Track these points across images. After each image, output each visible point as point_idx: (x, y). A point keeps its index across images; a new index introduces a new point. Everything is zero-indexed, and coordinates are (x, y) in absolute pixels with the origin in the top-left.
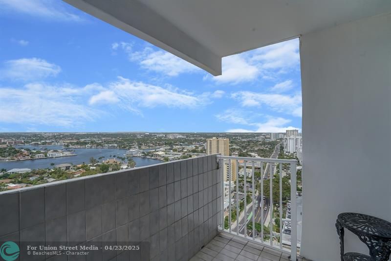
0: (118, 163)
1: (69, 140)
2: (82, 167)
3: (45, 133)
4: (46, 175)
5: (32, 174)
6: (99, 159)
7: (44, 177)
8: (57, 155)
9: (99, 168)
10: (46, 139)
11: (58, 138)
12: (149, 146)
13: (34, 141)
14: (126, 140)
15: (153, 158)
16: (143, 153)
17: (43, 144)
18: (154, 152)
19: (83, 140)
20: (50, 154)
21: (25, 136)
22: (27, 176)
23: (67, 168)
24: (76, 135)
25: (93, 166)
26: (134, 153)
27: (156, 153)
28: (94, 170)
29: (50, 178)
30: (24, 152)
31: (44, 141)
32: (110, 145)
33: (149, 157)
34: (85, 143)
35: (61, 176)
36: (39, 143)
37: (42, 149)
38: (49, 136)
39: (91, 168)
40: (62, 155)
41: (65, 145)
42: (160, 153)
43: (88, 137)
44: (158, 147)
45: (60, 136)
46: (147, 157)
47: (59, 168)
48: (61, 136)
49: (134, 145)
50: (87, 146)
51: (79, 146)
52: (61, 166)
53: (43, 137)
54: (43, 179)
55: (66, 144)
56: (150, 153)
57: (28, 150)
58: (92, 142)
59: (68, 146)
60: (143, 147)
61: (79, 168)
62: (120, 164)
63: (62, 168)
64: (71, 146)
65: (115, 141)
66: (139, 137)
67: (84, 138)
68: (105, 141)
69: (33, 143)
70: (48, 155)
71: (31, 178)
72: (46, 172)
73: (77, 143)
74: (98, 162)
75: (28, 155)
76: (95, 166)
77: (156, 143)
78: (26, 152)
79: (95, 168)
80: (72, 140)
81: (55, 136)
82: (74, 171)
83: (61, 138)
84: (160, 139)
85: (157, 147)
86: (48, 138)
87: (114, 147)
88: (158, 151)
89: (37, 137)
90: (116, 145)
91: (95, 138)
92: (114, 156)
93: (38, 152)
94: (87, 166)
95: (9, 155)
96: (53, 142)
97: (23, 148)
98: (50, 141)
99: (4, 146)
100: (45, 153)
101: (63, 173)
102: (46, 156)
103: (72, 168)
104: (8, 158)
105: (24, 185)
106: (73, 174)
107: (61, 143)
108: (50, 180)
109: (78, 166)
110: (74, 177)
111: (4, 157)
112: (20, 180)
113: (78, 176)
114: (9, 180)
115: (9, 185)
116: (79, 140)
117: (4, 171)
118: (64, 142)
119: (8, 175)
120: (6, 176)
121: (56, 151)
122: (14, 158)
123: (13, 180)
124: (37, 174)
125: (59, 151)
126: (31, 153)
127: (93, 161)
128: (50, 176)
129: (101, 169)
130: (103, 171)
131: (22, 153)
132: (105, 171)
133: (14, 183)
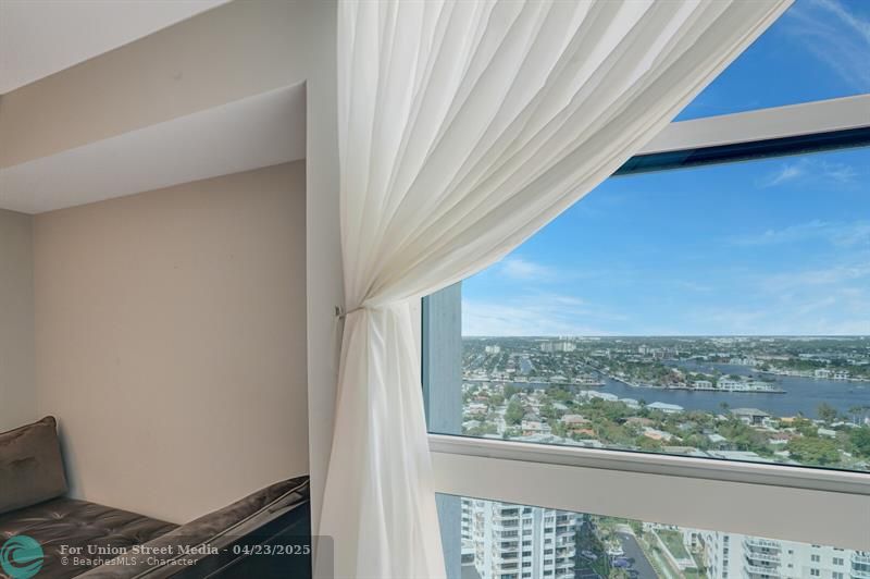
1: (770, 354)
2: (794, 425)
5: (684, 417)
7: (703, 428)
8: (736, 386)
10: (718, 350)
11: (744, 349)
13: (695, 352)
17: (715, 359)
19: (809, 356)
20: (724, 382)
21: (683, 344)
22: (675, 419)
23: (757, 419)
24: (791, 342)
28: (828, 436)
30: (676, 374)
31: (713, 355)
34: (814, 365)
35: (737, 435)
36: (705, 358)
38: (726, 344)
39: (821, 430)
40: (748, 388)
41: (758, 367)
43: (823, 350)
45: (748, 343)
47: (739, 416)
48: (753, 345)
50: (817, 372)
51: (795, 373)
53: (714, 346)
54: (701, 432)
55: (762, 363)
58: (837, 364)
59: (765, 368)
61: (785, 425)
63: (744, 418)
64: (772, 369)
67: (812, 351)
69: (694, 357)
70: (719, 385)
71: (681, 426)
73: (791, 364)
75: (683, 381)
76: (836, 429)
78: (679, 374)
79: (832, 433)
80: (777, 354)
81: (738, 344)
82: (772, 429)
83: (751, 350)
86: (725, 348)
89: (701, 346)
91: (849, 351)
93: (701, 377)
94: (809, 423)
95: (654, 377)
96: (732, 357)
97: (675, 366)
98: (728, 355)
99: (650, 360)
100: (714, 382)
101: (745, 429)
102: (714, 386)
103: (767, 423)
104: (652, 381)
105: (668, 437)
106: (771, 436)
107: (750, 361)
108: (716, 438)
109: (783, 419)
110: (768, 443)
111: (648, 379)
112: (664, 424)
113: (781, 444)
114: (647, 421)
115: (647, 429)
116: (797, 355)
117: (642, 402)
118: (757, 360)
119: (648, 412)
120: (645, 414)
121: (735, 378)
122: (661, 382)
123: (653, 422)
124: (693, 419)
125: (743, 377)
126: (689, 377)
127: (828, 413)
128: (716, 429)
129: (852, 441)
130: (860, 447)
131: (673, 375)
132: (867, 448)
133: (654, 427)
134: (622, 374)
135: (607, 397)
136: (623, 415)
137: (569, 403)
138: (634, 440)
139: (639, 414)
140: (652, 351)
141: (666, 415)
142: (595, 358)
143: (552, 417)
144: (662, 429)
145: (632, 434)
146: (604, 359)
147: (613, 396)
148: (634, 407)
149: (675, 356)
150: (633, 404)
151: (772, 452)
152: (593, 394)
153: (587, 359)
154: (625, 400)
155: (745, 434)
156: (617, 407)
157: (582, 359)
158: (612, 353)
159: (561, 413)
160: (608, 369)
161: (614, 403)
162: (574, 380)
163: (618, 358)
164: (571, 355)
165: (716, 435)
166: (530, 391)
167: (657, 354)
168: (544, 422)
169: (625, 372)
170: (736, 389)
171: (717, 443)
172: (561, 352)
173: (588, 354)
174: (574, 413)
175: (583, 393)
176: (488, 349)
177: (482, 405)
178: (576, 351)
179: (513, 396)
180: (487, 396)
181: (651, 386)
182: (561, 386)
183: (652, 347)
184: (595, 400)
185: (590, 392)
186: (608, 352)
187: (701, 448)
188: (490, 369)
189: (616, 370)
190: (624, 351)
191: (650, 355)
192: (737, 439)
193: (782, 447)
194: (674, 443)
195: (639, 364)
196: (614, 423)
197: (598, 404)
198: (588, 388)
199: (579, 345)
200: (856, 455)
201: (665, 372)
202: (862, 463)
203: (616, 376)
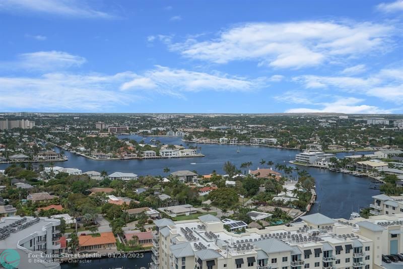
0: (279, 177)
1: (192, 127)
2: (212, 180)
3: (158, 114)
4: (157, 187)
5: (138, 183)
6: (242, 166)
7: (153, 191)
9: (241, 184)
10: (158, 125)
11: (175, 123)
12: (347, 146)
13: (141, 127)
14: (295, 131)
15: (355, 173)
16: (332, 160)
17: (156, 132)
18: (359, 160)
19: (215, 128)
20: (164, 151)
21: (131, 120)
22: (132, 185)
23: (189, 178)
25: (230, 179)
26: (311, 159)
27: (366, 163)
28: (231, 186)
29: (163, 193)
30: (129, 146)
31: (155, 129)
32: (264, 140)
33: (346, 171)
34: (219, 134)
35: (178, 193)
36: (149, 131)
37: (152, 142)
38: (163, 120)
39: (228, 182)
40: (181, 155)
41: (185, 137)
42: (374, 163)
43: (223, 123)
44: (370, 148)
45: (177, 119)
46: (342, 170)
47: (177, 177)
48: (181, 120)
49: (312, 142)
50: (221, 139)
51: (208, 140)
54: (153, 194)
55: (188, 135)
56: (350, 160)
58: (231, 133)
59: (190, 138)
60: (333, 147)
61: (206, 181)
62: (281, 179)
63: (181, 179)
64: (195, 139)
65: (273, 132)
66: (324, 125)
67: (217, 124)
68: (253, 132)
69: (141, 131)
70: (161, 154)
71: (137, 190)
72: (157, 183)
73: (205, 134)
74: (240, 172)
75: (134, 152)
76: (235, 180)
77: (365, 139)
78: (131, 146)
79: (233, 183)
80: (197, 127)
81: (171, 120)
82: (199, 185)
83: (179, 124)
84: (375, 130)
85: (366, 149)
86: (162, 123)
87: (271, 143)
88: (368, 159)
89: (145, 122)
90: (274, 140)
91: (236, 124)
92: (270, 163)
93: (148, 148)
94: (220, 178)
95: (111, 149)
96: (168, 130)
97: (127, 139)
98: (164, 129)
99: (105, 135)
100: (157, 150)
101: (182, 187)
102: (158, 154)
103: (195, 180)
104: (110, 154)
105: (128, 201)
106: (197, 190)
107: (181, 132)
109: (205, 176)
110: (198, 196)
111: (105, 152)
112: (123, 191)
113: (205, 195)
114: (110, 190)
115: (109, 196)
116: (208, 128)
117: (104, 173)
118: (184, 132)
119: (110, 182)
120: (106, 183)
121: (172, 147)
122: (117, 154)
123: (115, 190)
124: (145, 184)
125: (177, 146)
126: (139, 148)
127: (230, 169)
128: (163, 189)
129: (244, 187)
130: (248, 190)
131: (126, 147)
132: (252, 190)
133: (116, 195)
134: (82, 149)
135: (71, 171)
136: (88, 187)
137: (34, 181)
138: (100, 208)
139: (101, 184)
140: (107, 126)
141: (124, 182)
142: (56, 135)
144: (123, 195)
145: (98, 202)
146: (63, 136)
147: (77, 170)
148: (97, 178)
149: (127, 131)
150: (96, 176)
151: (201, 202)
152: (57, 169)
153: (49, 136)
154: (88, 173)
155: (183, 191)
156: (83, 179)
157: (42, 136)
158: (72, 129)
159: (25, 193)
160: (69, 144)
162: (36, 158)
163: (78, 134)
164: (30, 132)
165: (163, 195)
167: (111, 130)
168: (6, 204)
169: (86, 147)
170: (173, 156)
171: (165, 201)
173: (48, 131)
174: (40, 191)
175: (47, 169)
178: (35, 129)
181: (109, 158)
182: (23, 165)
183: (106, 123)
184: (61, 175)
185: (55, 168)
186: (68, 127)
187: (154, 207)
189: (76, 145)
190: (82, 127)
191: (105, 130)
192: (178, 196)
193: (207, 198)
194: (133, 206)
195: (97, 139)
196: (81, 195)
197: (63, 179)
198: (52, 164)
199: (38, 122)
200: (246, 197)
201: (119, 145)
202: (250, 201)
203: (77, 150)
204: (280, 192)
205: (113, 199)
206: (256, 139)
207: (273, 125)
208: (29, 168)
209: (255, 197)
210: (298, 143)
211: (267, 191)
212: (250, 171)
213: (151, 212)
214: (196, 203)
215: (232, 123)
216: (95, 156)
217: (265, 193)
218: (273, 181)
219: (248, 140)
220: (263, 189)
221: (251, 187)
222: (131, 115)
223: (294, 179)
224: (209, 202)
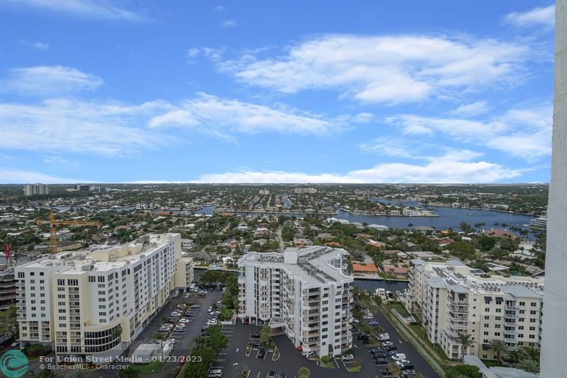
0: (514, 237)
1: (428, 194)
2: (448, 235)
3: (398, 184)
6: (476, 226)
8: (414, 213)
9: (476, 240)
10: (399, 192)
11: (413, 191)
13: (386, 193)
17: (398, 197)
19: (447, 195)
20: (406, 211)
21: (378, 188)
22: (385, 234)
23: (429, 233)
24: (436, 187)
25: (466, 236)
28: (467, 241)
31: (397, 195)
32: (495, 206)
34: (451, 200)
35: (422, 242)
36: (393, 197)
37: (396, 205)
38: (402, 189)
39: (463, 238)
40: (420, 214)
41: (422, 202)
43: (454, 192)
45: (414, 188)
47: (419, 231)
48: (417, 189)
50: (453, 204)
51: (442, 204)
52: (421, 228)
53: (397, 190)
55: (424, 200)
57: (382, 204)
58: (462, 200)
59: (426, 202)
61: (444, 235)
62: (516, 239)
63: (422, 232)
64: (430, 204)
65: (503, 199)
67: (448, 192)
68: (483, 199)
69: (387, 196)
70: (404, 213)
71: (389, 238)
73: (439, 200)
74: (475, 231)
75: (383, 211)
76: (470, 236)
78: (381, 207)
79: (469, 239)
80: (431, 194)
81: (409, 188)
82: (437, 238)
86: (402, 191)
87: (503, 209)
89: (389, 190)
90: (506, 206)
91: (466, 192)
92: (504, 225)
93: (393, 208)
94: (456, 234)
95: (367, 208)
96: (407, 196)
97: (377, 202)
98: (405, 195)
99: (361, 198)
100: (401, 211)
101: (424, 238)
102: (401, 213)
103: (434, 234)
104: (366, 211)
105: (384, 245)
106: (438, 242)
107: (418, 197)
108: (410, 244)
109: (443, 232)
110: (438, 246)
111: (363, 210)
112: (379, 237)
113: (444, 247)
114: (370, 236)
115: (370, 240)
116: (441, 195)
117: (365, 224)
118: (421, 198)
119: (369, 230)
120: (366, 231)
121: (412, 208)
122: (371, 212)
123: (373, 236)
124: (394, 234)
125: (416, 208)
126: (387, 208)
127: (465, 228)
128: (408, 239)
129: (480, 243)
130: (483, 246)
131: (378, 207)
132: (487, 246)
133: (374, 240)
134: (348, 207)
135: (343, 221)
136: (355, 233)
137: (320, 226)
138: (364, 247)
139: (363, 232)
140: (362, 193)
141: (378, 232)
142: (329, 197)
143: (312, 235)
144: (379, 240)
145: (363, 244)
146: (334, 198)
147: (346, 221)
148: (360, 227)
149: (376, 196)
150: (360, 226)
151: (441, 251)
153: (325, 198)
154: (355, 223)
155: (426, 241)
156: (351, 227)
157: (321, 198)
158: (339, 194)
159: (317, 233)
160: (338, 204)
161: (348, 225)
162: (320, 212)
163: (343, 198)
164: (315, 195)
166: (294, 218)
167: (365, 195)
168: (307, 238)
170: (414, 215)
171: (412, 247)
172: (308, 194)
173: (325, 195)
174: (324, 232)
176: (261, 192)
177: (266, 229)
178: (317, 193)
179: (285, 223)
180: (267, 222)
181: (366, 214)
182: (313, 215)
183: (362, 190)
184: (336, 223)
185: (333, 219)
186: (336, 193)
187: (403, 251)
188: (264, 204)
189: (344, 205)
190: (346, 193)
191: (361, 195)
192: (422, 244)
193: (445, 248)
194: (388, 249)
195: (357, 201)
196: (350, 237)
197: (338, 226)
198: (331, 216)
199: (318, 189)
200: (482, 250)
201: (373, 205)
202: (486, 255)
203: (344, 208)
204: (516, 250)
205: (373, 242)
206: (487, 205)
207: (503, 193)
208: (317, 218)
209: (490, 251)
210: (532, 210)
211: (502, 248)
212: (483, 231)
213: (401, 254)
214: (437, 251)
215: (462, 191)
216: (356, 212)
217: (501, 250)
218: (508, 240)
219: (479, 206)
220: (498, 246)
221: (487, 243)
222: (378, 184)
223: (530, 240)
224: (447, 251)
